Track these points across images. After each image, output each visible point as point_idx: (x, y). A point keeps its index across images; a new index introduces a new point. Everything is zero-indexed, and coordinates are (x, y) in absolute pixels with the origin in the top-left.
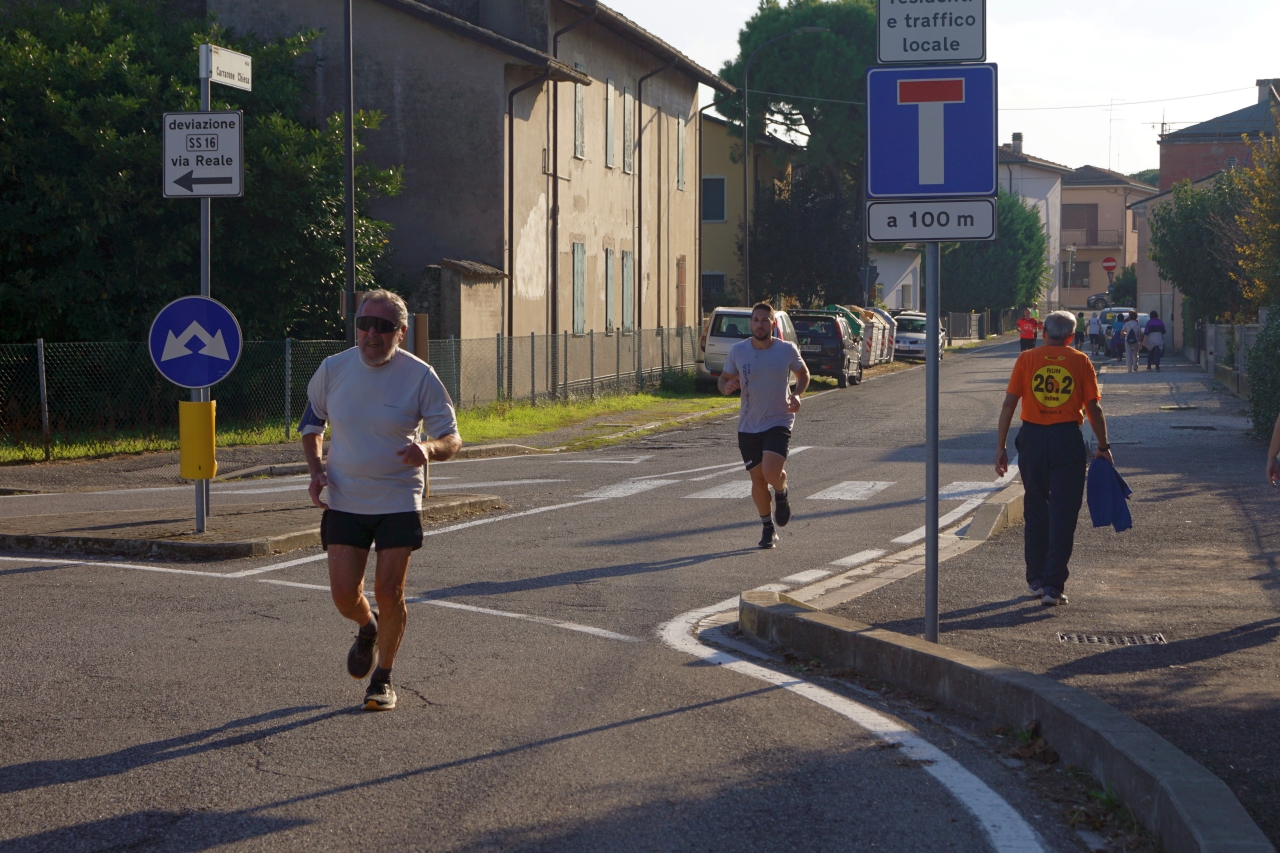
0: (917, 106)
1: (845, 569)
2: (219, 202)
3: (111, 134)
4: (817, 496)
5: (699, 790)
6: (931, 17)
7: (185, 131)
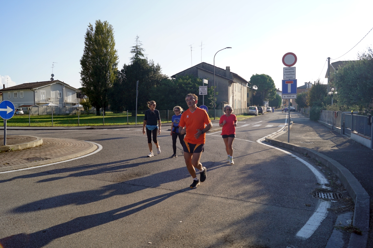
0: (288, 84)
1: (273, 135)
2: (205, 95)
3: (189, 89)
4: (266, 126)
5: (268, 160)
6: (289, 74)
7: (201, 88)
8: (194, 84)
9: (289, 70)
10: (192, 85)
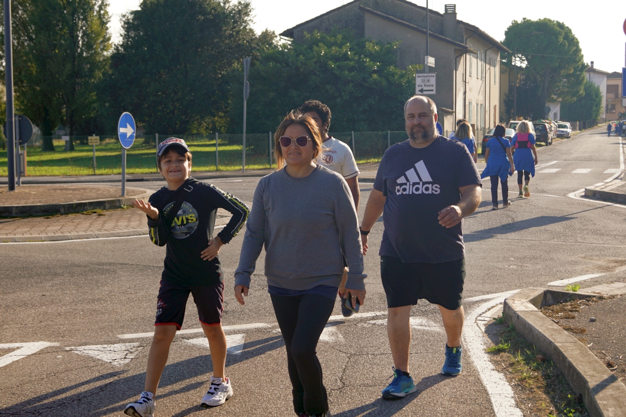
1: (597, 187)
7: (421, 78)
8: (360, 58)
10: (354, 60)
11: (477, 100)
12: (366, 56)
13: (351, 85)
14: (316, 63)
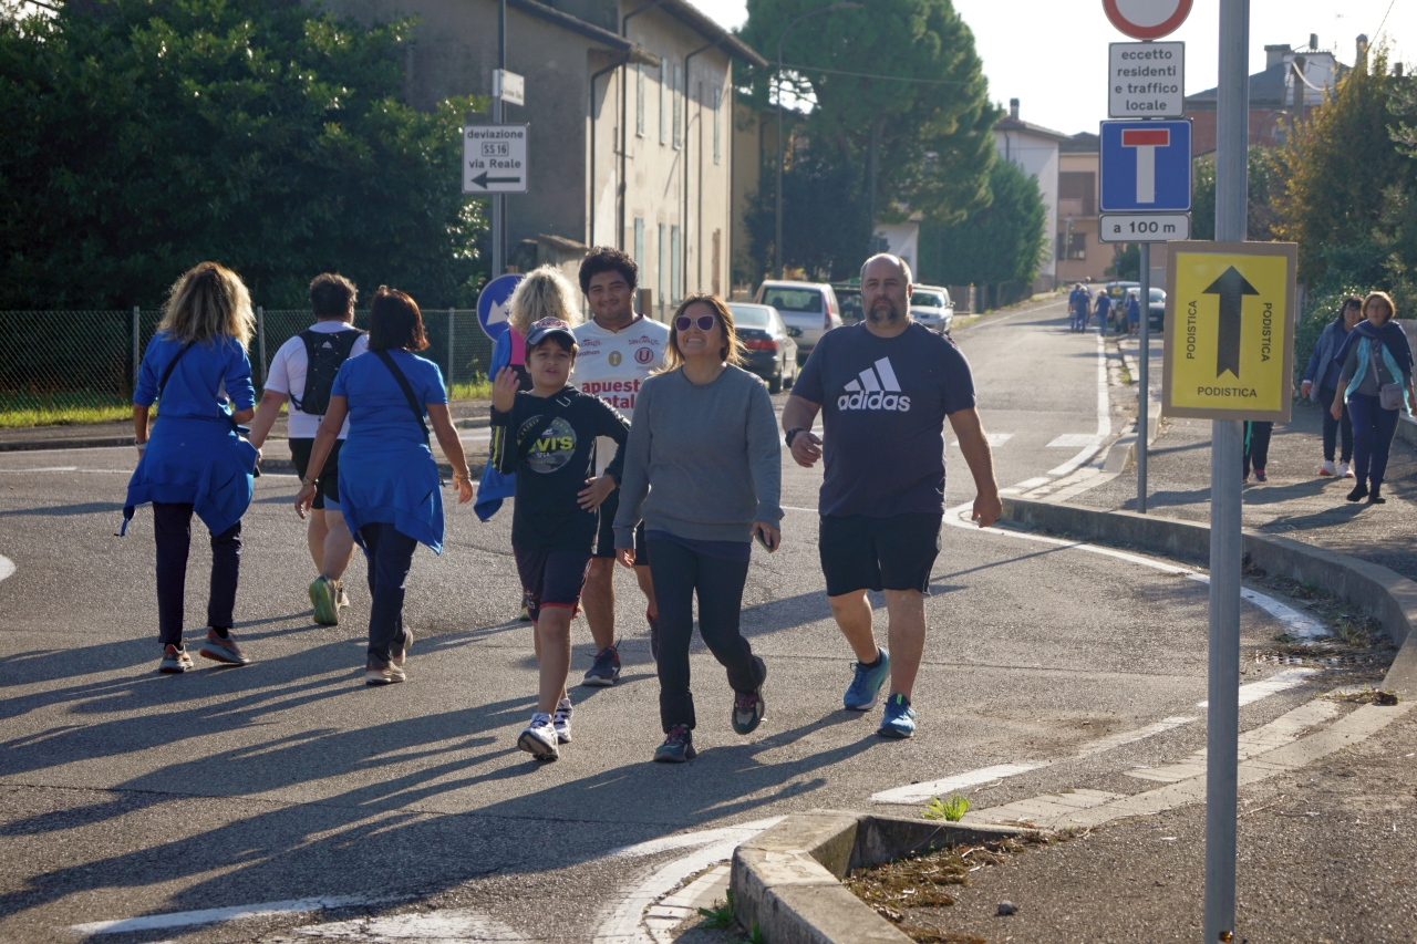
0: (1135, 149)
6: (1146, 85)
7: (481, 140)
8: (285, 70)
9: (1144, 63)
10: (267, 77)
11: (661, 213)
12: (305, 66)
13: (255, 156)
14: (139, 82)
